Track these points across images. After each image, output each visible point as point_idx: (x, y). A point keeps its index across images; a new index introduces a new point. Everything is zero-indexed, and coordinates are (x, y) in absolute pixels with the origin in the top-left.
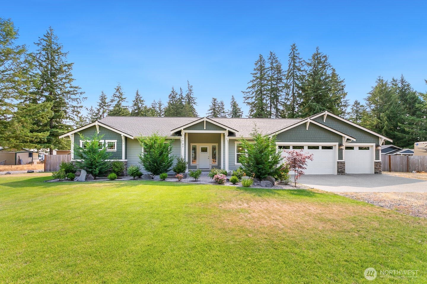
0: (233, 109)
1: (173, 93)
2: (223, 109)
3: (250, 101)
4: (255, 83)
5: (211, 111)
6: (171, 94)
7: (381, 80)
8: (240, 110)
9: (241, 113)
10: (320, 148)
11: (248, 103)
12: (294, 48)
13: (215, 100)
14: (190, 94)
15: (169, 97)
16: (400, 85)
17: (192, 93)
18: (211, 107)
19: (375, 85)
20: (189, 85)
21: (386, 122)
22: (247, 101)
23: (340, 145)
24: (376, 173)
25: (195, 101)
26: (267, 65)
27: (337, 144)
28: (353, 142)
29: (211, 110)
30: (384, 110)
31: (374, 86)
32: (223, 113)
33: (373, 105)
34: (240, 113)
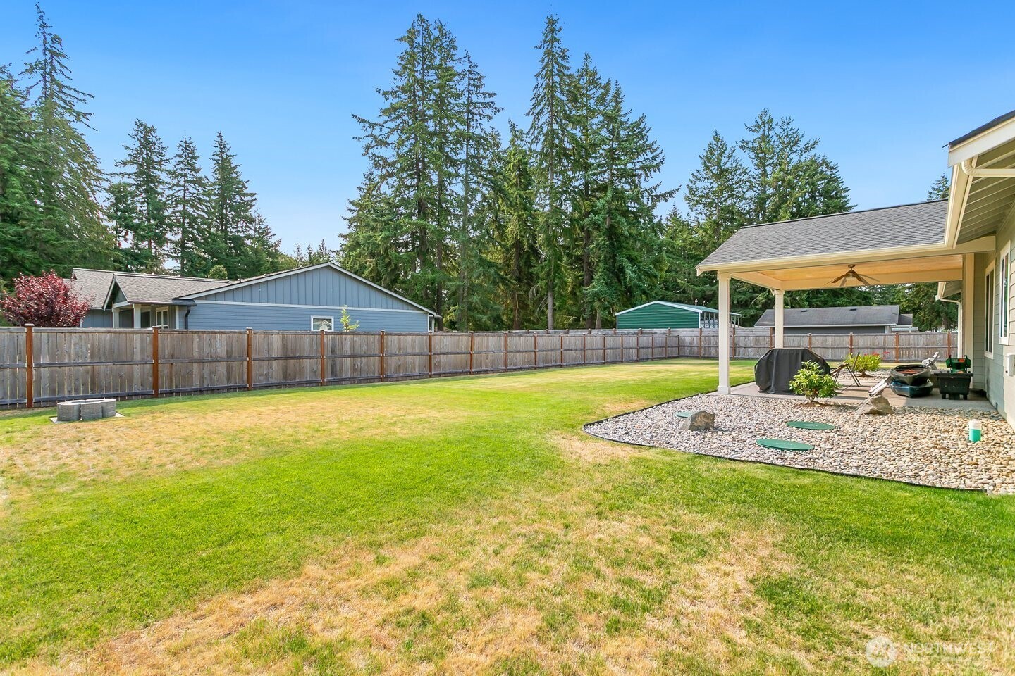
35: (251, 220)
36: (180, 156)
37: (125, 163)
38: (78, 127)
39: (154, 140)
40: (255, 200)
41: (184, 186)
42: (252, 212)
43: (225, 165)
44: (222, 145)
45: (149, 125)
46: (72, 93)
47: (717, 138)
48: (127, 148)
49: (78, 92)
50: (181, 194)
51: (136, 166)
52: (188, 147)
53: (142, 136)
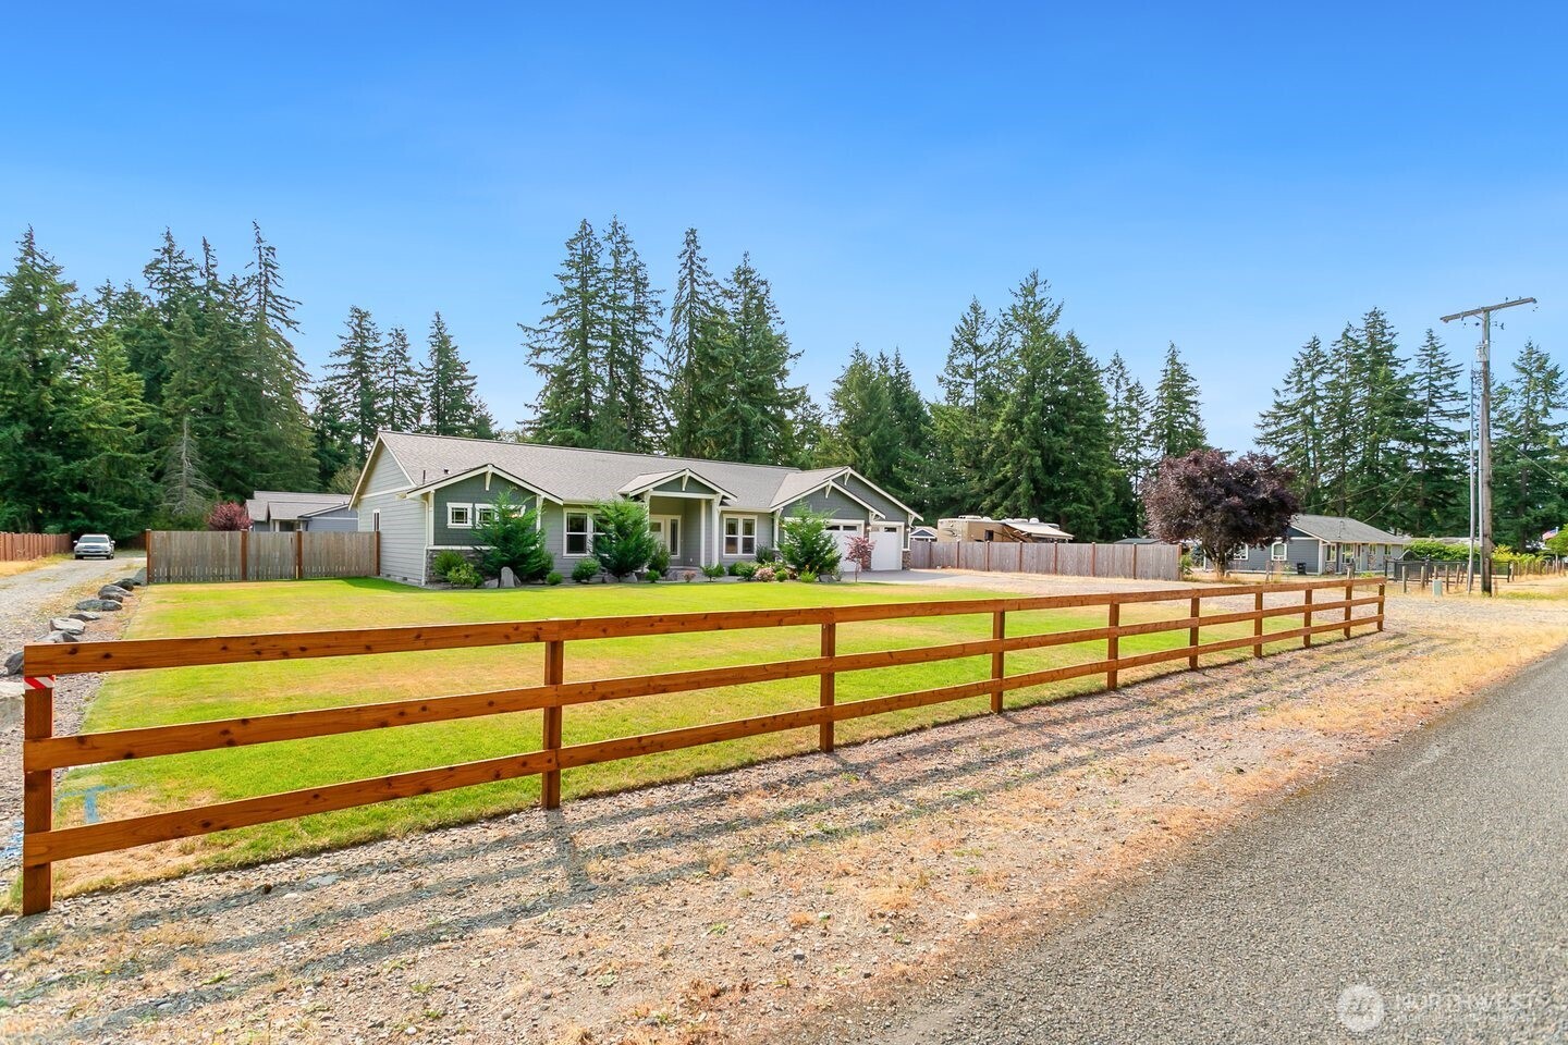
0: (439, 362)
1: (167, 259)
2: (407, 360)
3: (546, 359)
4: (565, 304)
5: (348, 359)
6: (159, 261)
7: (859, 354)
8: (463, 370)
9: (469, 382)
10: (841, 528)
11: (541, 368)
12: (691, 239)
13: (363, 316)
14: (267, 281)
15: (146, 272)
16: (892, 372)
17: (277, 279)
18: (344, 341)
19: (849, 363)
20: (259, 240)
21: (871, 461)
22: (534, 360)
23: (867, 524)
24: (903, 568)
25: (290, 315)
26: (605, 260)
27: (862, 522)
28: (882, 520)
29: (345, 353)
30: (866, 431)
31: (848, 366)
32: (402, 376)
33: (842, 413)
34: (465, 383)
35: (469, 408)
36: (391, 345)
37: (339, 354)
38: (287, 334)
39: (369, 326)
40: (475, 384)
41: (394, 377)
42: (472, 399)
43: (443, 349)
44: (439, 325)
45: (364, 310)
46: (283, 301)
47: (975, 308)
48: (342, 338)
49: (288, 300)
50: (390, 385)
51: (350, 355)
52: (399, 336)
53: (357, 322)
